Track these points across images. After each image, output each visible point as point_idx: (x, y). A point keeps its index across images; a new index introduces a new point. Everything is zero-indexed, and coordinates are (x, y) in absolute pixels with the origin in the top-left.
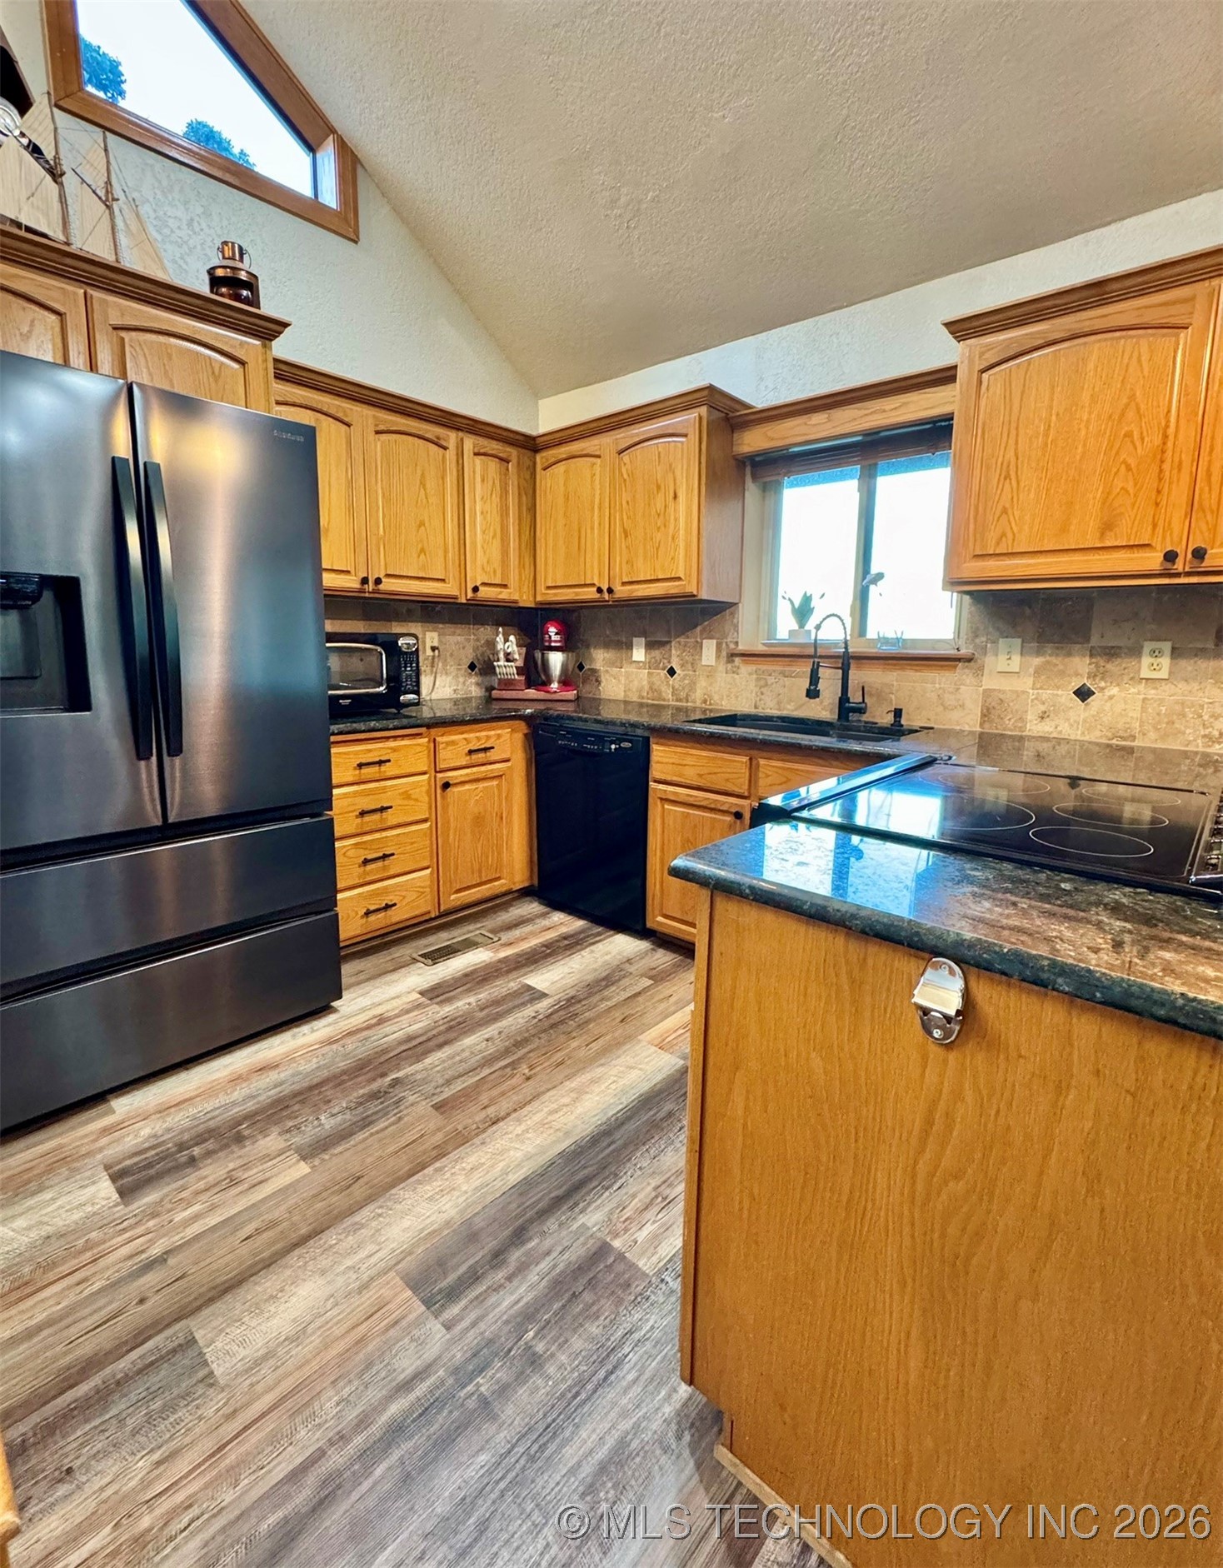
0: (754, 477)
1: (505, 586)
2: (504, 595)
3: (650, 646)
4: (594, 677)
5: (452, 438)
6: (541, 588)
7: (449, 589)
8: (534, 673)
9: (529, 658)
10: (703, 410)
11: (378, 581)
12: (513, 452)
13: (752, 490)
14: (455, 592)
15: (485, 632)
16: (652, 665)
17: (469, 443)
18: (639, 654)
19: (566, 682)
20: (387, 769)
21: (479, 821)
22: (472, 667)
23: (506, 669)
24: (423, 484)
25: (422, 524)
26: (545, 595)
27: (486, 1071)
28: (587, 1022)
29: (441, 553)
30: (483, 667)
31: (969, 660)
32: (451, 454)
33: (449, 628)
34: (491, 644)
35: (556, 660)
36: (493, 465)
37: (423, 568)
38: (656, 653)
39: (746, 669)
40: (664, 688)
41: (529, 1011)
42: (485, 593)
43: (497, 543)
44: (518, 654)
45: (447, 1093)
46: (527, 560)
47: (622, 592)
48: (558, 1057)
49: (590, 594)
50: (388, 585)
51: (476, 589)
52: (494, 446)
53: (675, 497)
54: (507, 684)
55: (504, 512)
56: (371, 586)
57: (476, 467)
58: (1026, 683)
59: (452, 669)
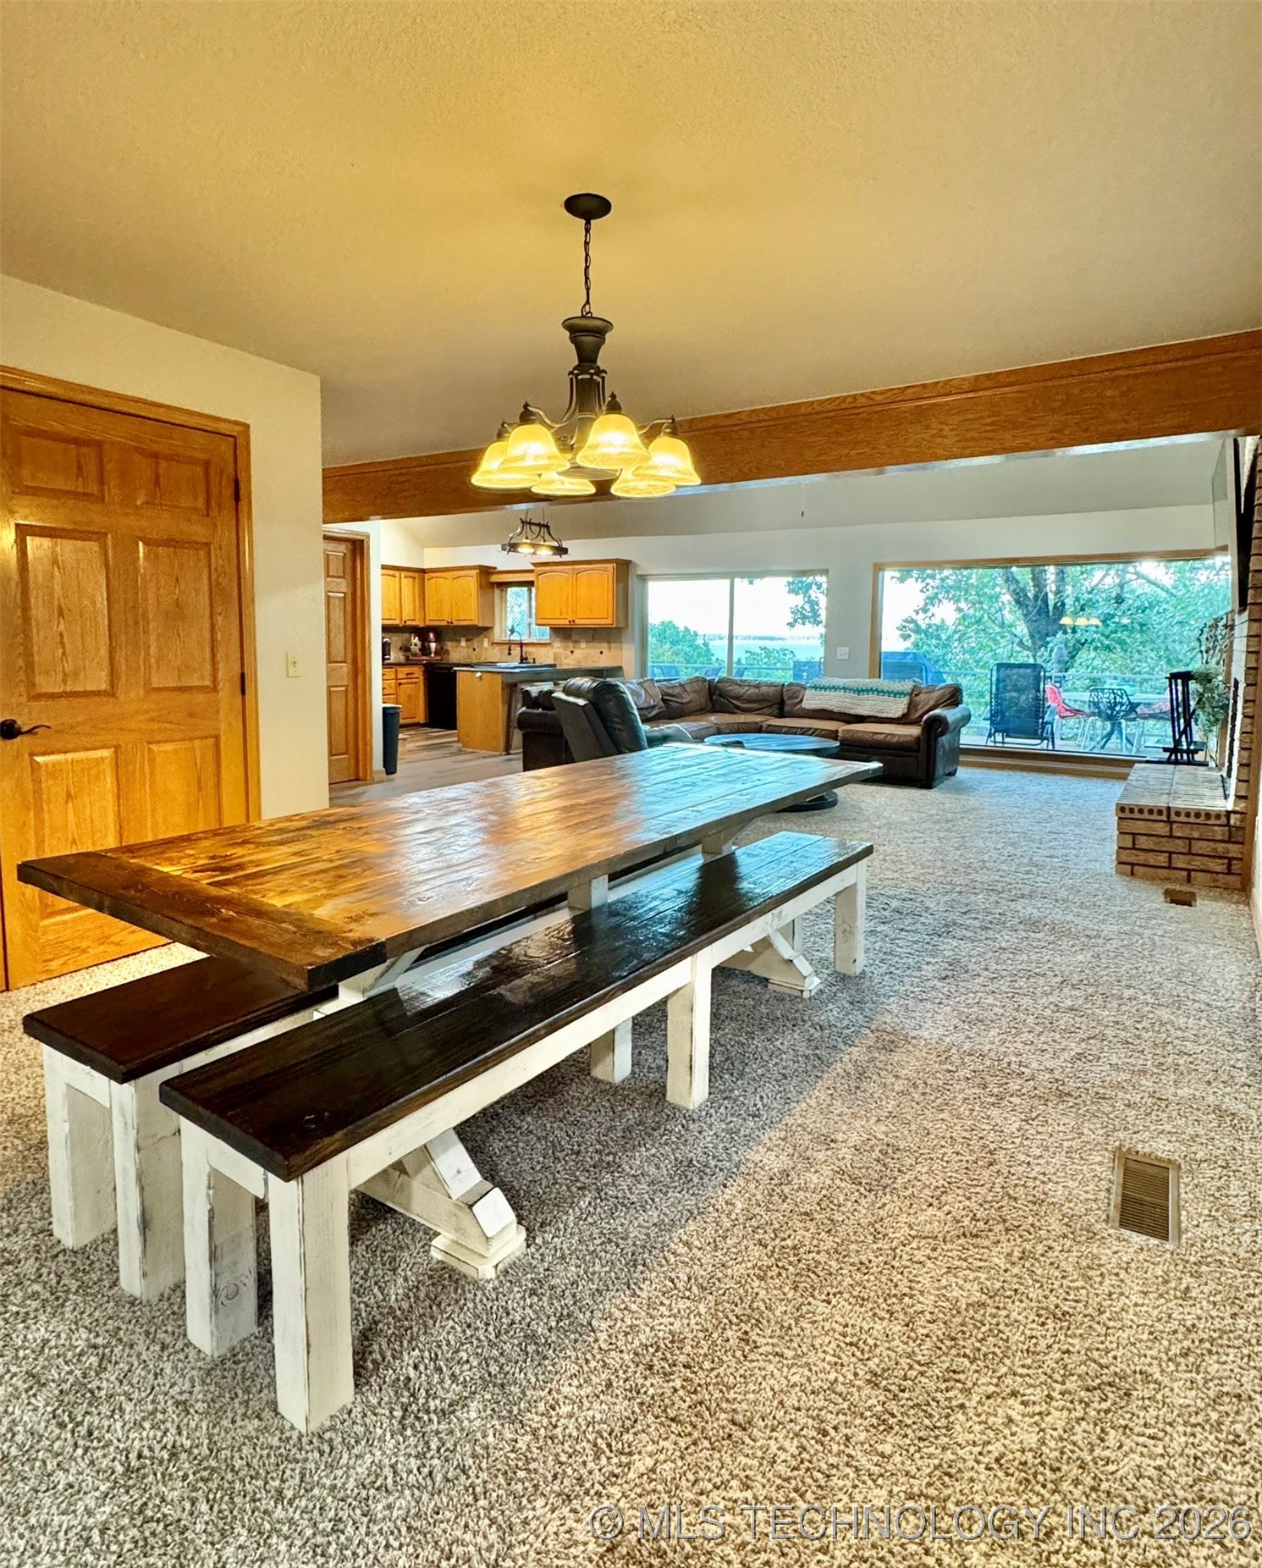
0: (497, 590)
1: (414, 620)
2: (414, 623)
3: (467, 640)
4: (447, 652)
5: (397, 573)
6: (427, 621)
8: (425, 650)
9: (423, 645)
10: (477, 570)
12: (416, 575)
14: (398, 623)
15: (406, 636)
16: (468, 647)
17: (403, 574)
18: (463, 643)
21: (409, 696)
22: (401, 648)
23: (415, 649)
24: (390, 589)
25: (389, 602)
29: (394, 611)
30: (405, 649)
31: (549, 644)
32: (398, 579)
33: (394, 635)
34: (409, 640)
35: (433, 646)
36: (411, 580)
37: (389, 615)
38: (469, 644)
39: (497, 648)
40: (472, 656)
42: (408, 623)
43: (412, 605)
44: (419, 644)
46: (422, 611)
47: (455, 623)
49: (445, 623)
51: (405, 622)
52: (411, 574)
53: (470, 594)
54: (415, 655)
55: (414, 595)
57: (405, 581)
58: (561, 650)
59: (395, 649)
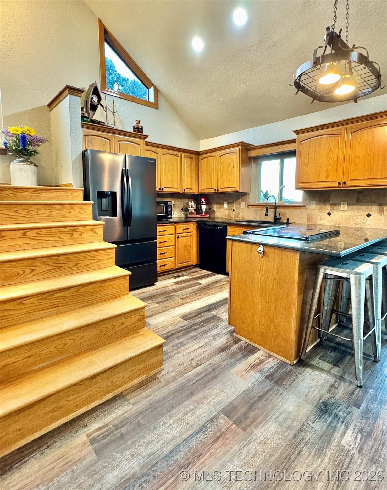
0: (254, 162)
1: (191, 189)
2: (191, 191)
3: (228, 204)
4: (214, 212)
5: (179, 154)
6: (200, 189)
7: (178, 190)
8: (198, 211)
9: (197, 207)
10: (240, 147)
11: (163, 189)
12: (193, 156)
13: (253, 164)
14: (180, 191)
15: (186, 200)
16: (228, 208)
17: (184, 154)
18: (225, 206)
19: (206, 213)
20: (166, 233)
21: (185, 247)
22: (182, 209)
23: (191, 210)
24: (173, 166)
25: (172, 175)
26: (201, 191)
27: (190, 294)
28: (212, 288)
29: (177, 182)
30: (185, 209)
31: (304, 206)
32: (179, 158)
33: (178, 199)
34: (187, 204)
35: (204, 207)
36: (189, 159)
37: (172, 185)
38: (230, 205)
39: (252, 209)
40: (232, 215)
41: (199, 286)
42: (187, 191)
43: (189, 179)
44: (194, 206)
45: (183, 297)
46: (197, 182)
47: (221, 190)
48: (206, 293)
49: (213, 191)
50: (165, 190)
51: (184, 190)
52: (189, 155)
53: (234, 168)
54: (191, 214)
55: (191, 171)
56: (161, 190)
57: (185, 160)
58: (317, 211)
59: (177, 210)
